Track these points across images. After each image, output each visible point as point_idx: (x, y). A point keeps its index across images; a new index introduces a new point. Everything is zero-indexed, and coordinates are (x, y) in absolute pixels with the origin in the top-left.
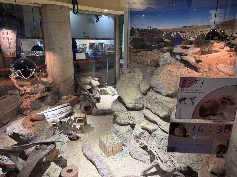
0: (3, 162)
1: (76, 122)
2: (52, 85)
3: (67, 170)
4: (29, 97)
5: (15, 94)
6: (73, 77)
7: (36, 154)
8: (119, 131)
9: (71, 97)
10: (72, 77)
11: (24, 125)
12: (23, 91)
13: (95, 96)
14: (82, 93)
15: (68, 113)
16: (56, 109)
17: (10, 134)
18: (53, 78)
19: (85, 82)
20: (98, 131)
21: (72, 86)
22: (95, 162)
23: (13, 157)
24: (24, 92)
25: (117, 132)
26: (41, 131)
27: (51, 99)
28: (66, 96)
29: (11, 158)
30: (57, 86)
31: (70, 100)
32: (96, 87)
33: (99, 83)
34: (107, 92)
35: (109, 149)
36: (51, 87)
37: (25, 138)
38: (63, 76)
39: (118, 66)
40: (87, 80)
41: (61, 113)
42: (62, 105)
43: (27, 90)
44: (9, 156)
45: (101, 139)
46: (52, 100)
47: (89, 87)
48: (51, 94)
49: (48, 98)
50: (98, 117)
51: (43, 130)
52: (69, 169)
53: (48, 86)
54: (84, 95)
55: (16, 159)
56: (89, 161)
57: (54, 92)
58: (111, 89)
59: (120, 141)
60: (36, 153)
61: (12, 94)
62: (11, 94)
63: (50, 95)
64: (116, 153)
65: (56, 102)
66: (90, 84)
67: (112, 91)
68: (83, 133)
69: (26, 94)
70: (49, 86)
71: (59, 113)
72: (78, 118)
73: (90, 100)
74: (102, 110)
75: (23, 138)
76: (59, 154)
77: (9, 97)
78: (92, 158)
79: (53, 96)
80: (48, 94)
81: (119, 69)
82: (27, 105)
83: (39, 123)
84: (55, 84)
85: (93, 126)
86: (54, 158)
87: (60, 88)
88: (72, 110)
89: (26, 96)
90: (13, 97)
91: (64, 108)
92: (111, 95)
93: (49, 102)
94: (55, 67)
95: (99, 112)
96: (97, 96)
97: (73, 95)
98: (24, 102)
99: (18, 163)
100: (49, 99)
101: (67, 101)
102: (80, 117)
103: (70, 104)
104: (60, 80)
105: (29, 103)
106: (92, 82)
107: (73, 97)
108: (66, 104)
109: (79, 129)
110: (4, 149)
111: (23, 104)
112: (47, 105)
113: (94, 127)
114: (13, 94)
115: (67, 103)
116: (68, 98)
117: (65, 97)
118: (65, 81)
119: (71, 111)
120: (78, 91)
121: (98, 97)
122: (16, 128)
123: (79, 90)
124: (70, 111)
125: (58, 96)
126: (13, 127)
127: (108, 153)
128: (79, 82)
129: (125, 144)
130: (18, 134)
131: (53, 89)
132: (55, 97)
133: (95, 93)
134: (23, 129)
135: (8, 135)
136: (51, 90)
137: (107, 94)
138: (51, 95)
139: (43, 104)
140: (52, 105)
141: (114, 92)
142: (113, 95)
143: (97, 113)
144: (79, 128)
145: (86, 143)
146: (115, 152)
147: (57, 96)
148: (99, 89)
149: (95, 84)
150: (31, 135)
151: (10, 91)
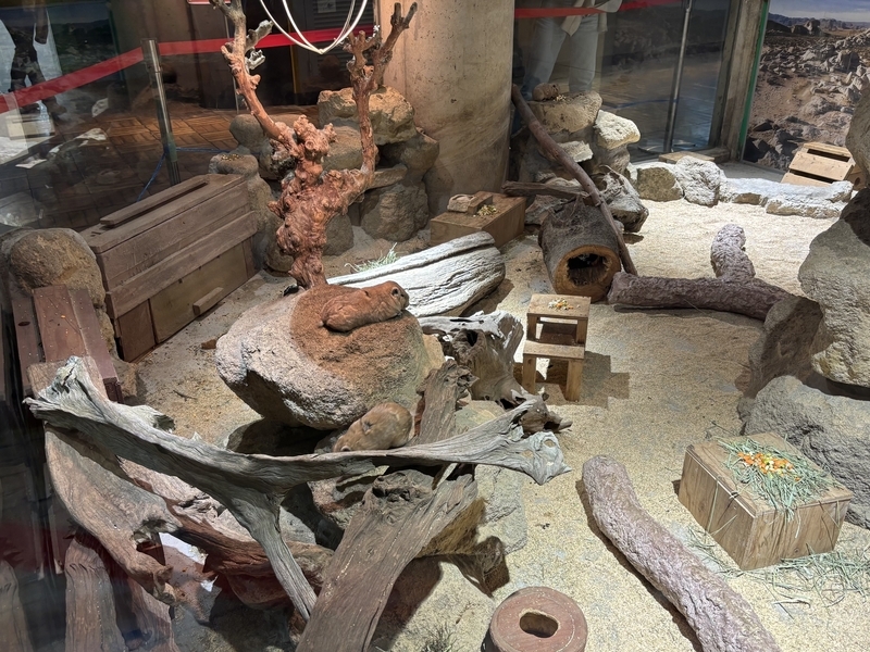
0: (204, 521)
1: (538, 336)
2: (403, 135)
3: (521, 615)
4: (319, 181)
5: (238, 173)
6: (507, 94)
7: (379, 528)
8: (826, 426)
9: (491, 203)
10: (500, 91)
11: (300, 337)
12: (292, 141)
13: (616, 205)
14: (544, 181)
15: (483, 287)
16: (430, 258)
17: (232, 378)
18: (407, 96)
19: (565, 126)
20: (656, 400)
21: (497, 146)
22: (685, 600)
23: (253, 512)
24: (295, 149)
25: (809, 429)
26: (389, 380)
27: (399, 206)
28: (471, 193)
29: (241, 515)
30: (427, 139)
31: (491, 219)
32: (621, 155)
33: (638, 133)
34: (678, 185)
35: (762, 528)
36: (397, 144)
37: (313, 415)
38: (458, 82)
39: (752, 33)
40: (576, 113)
41: (453, 284)
42: (455, 241)
43: (309, 138)
44: (236, 501)
45: (707, 461)
46: (402, 213)
47: (584, 152)
48: (399, 182)
49: (385, 201)
50: (639, 320)
51: (400, 381)
52: (531, 610)
53: (385, 138)
54: (557, 193)
55: (267, 522)
56: (632, 577)
57: (410, 170)
58: (703, 169)
59: (834, 494)
60: (381, 519)
61: (226, 173)
62: (223, 171)
63: (391, 186)
64: (798, 552)
65: (418, 225)
66: (592, 135)
67: (707, 182)
68: (570, 398)
69: (307, 164)
70: (392, 140)
71: (444, 280)
72: (542, 319)
73: (599, 224)
74: (668, 281)
75: (302, 412)
76: (484, 522)
77: (215, 185)
78: (655, 567)
79: (407, 192)
80: (386, 181)
81: (755, 54)
82: (310, 228)
83: (384, 334)
84: (419, 129)
85: (622, 370)
86: (459, 544)
87: (441, 152)
88: (501, 268)
89: (303, 176)
90: (235, 184)
91: (467, 256)
92: (697, 202)
93: (388, 220)
94: (425, 33)
95: (649, 296)
96: (627, 204)
97: (497, 190)
98: (293, 206)
99: (279, 544)
100: (387, 206)
101: (474, 222)
102: (562, 312)
103: (492, 241)
104: (441, 108)
105: (319, 214)
106: (600, 124)
107: (502, 205)
108: (476, 238)
109: (545, 376)
110: (208, 460)
111: (289, 218)
112: (375, 237)
113: (626, 376)
114: (232, 171)
115: (473, 231)
116: (479, 207)
117: (464, 198)
118: (466, 115)
119: (498, 274)
120: (524, 176)
121: (633, 208)
122: (264, 350)
123: (527, 165)
124: (493, 277)
125: (426, 192)
126: (250, 343)
127: (753, 549)
128: (537, 122)
129: (857, 508)
130: (273, 386)
131: (408, 153)
132: (414, 195)
133: (618, 186)
134: (300, 362)
135: (224, 379)
136: (398, 163)
137: (677, 195)
138: (399, 188)
139: (358, 232)
140: (402, 236)
141: (717, 189)
142: (710, 206)
143: (637, 298)
144: (548, 373)
145: (609, 469)
146: (791, 551)
147: (422, 192)
148: (633, 168)
149: (617, 137)
150: (344, 402)
151: (218, 157)
